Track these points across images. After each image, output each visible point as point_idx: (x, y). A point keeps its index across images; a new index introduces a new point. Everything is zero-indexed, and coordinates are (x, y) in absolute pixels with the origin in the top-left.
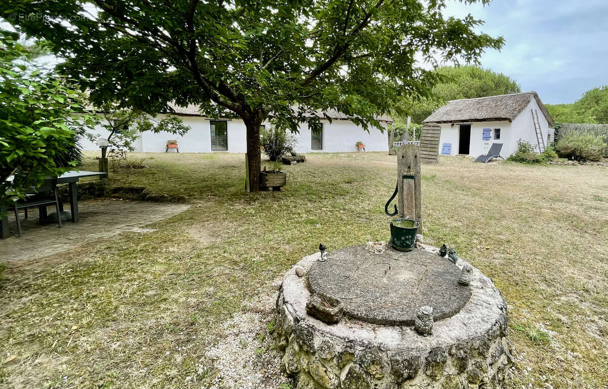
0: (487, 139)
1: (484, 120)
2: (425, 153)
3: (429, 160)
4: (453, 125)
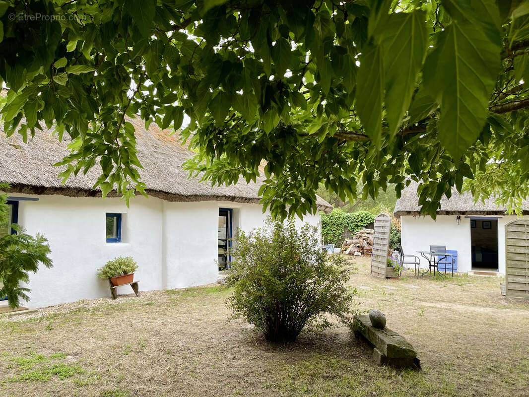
2: (521, 279)
4: (459, 218)
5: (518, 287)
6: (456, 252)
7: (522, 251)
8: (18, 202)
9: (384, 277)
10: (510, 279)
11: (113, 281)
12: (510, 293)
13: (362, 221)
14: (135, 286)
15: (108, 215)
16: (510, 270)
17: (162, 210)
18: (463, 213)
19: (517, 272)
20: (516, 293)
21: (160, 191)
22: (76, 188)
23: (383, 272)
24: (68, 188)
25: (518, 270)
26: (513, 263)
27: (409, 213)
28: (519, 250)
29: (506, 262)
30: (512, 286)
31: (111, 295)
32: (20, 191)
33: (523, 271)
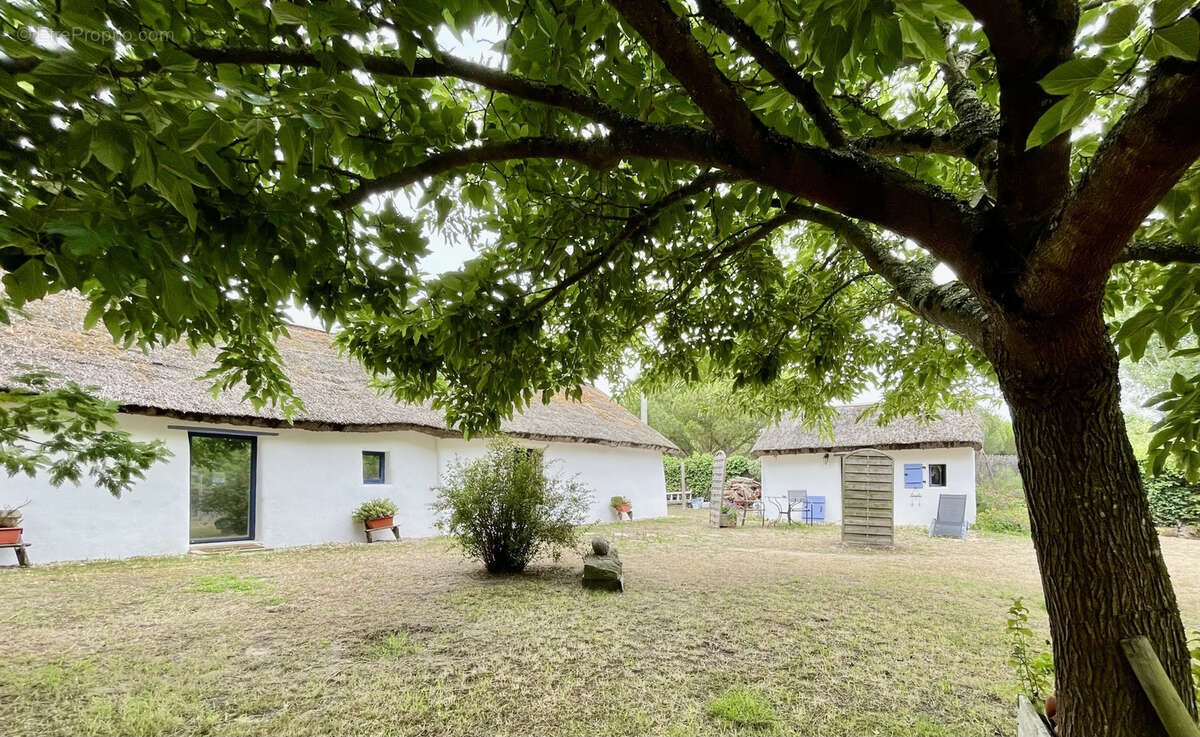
0: (917, 485)
1: (917, 445)
2: (861, 521)
3: (873, 539)
4: (827, 456)
5: (857, 530)
6: (823, 498)
7: (863, 487)
8: (256, 438)
9: (717, 526)
10: (847, 521)
11: (369, 524)
12: (847, 537)
13: (736, 468)
14: (395, 530)
15: (366, 453)
16: (847, 511)
17: (436, 449)
18: (829, 450)
19: (855, 512)
20: (854, 538)
21: (426, 426)
22: (316, 422)
23: (717, 520)
24: (307, 421)
25: (857, 510)
26: (852, 501)
27: (767, 452)
28: (858, 487)
29: (843, 501)
30: (849, 529)
31: (366, 540)
32: (251, 424)
33: (863, 511)
